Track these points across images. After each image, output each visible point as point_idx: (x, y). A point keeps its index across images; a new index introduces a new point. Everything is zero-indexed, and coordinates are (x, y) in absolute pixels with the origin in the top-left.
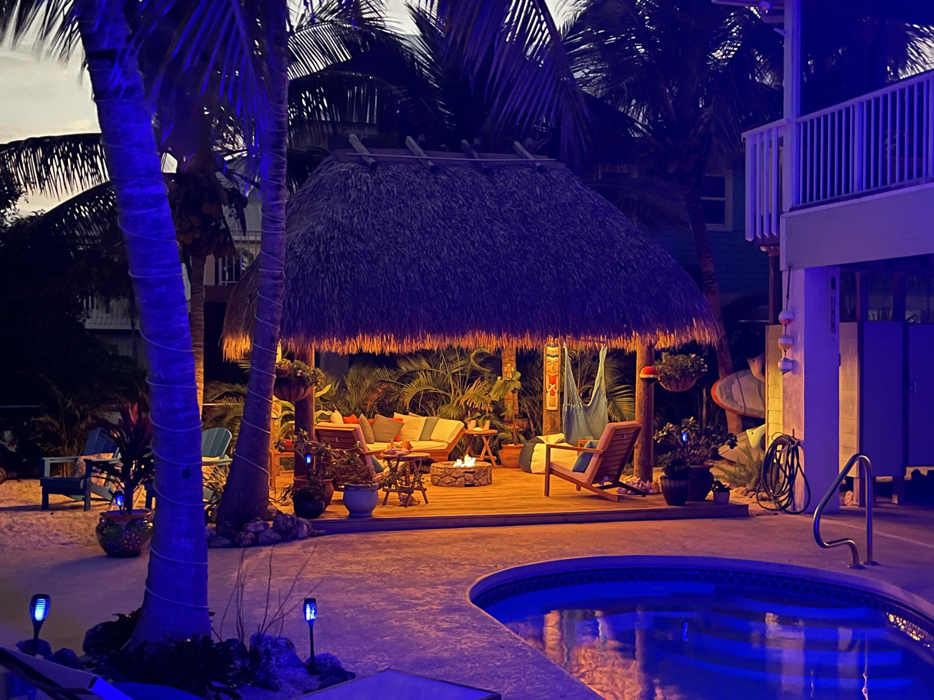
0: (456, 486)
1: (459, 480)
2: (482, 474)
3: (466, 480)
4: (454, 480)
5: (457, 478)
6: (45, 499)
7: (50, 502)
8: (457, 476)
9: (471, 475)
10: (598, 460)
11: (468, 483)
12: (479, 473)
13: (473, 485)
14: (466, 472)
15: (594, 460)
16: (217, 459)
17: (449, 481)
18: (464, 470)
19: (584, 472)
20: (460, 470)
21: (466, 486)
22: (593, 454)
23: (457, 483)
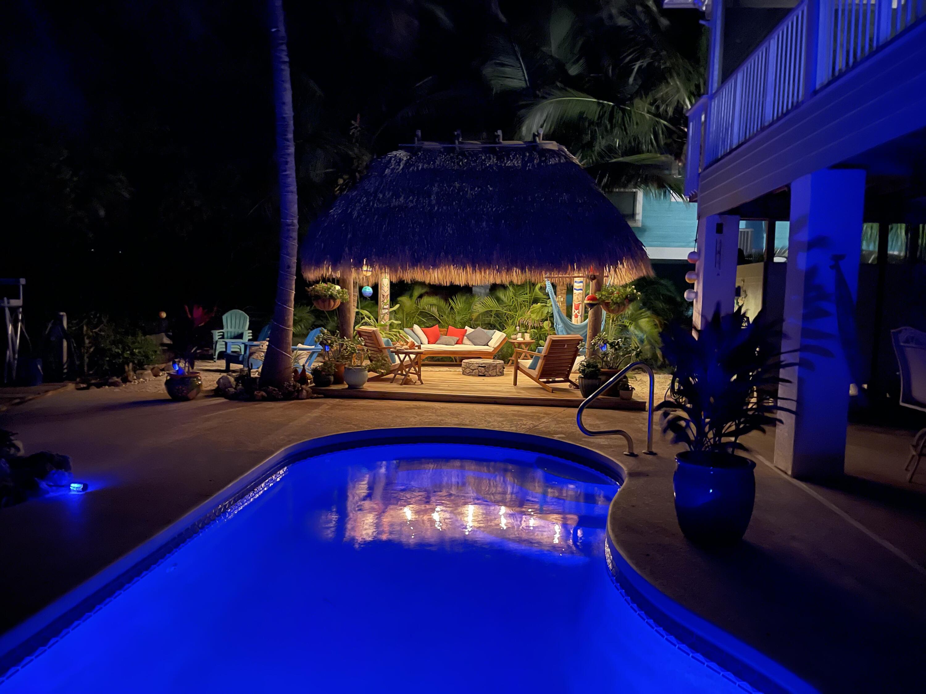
0: (473, 376)
1: (474, 371)
2: (491, 368)
3: (479, 372)
4: (471, 371)
5: (473, 370)
6: (228, 366)
7: (231, 369)
8: (473, 368)
9: (483, 368)
10: (542, 362)
11: (480, 374)
12: (489, 367)
13: (484, 376)
14: (479, 366)
15: (540, 361)
16: (313, 347)
17: (469, 372)
18: (478, 365)
19: (535, 369)
20: (475, 365)
21: (480, 376)
22: (539, 357)
23: (473, 373)
